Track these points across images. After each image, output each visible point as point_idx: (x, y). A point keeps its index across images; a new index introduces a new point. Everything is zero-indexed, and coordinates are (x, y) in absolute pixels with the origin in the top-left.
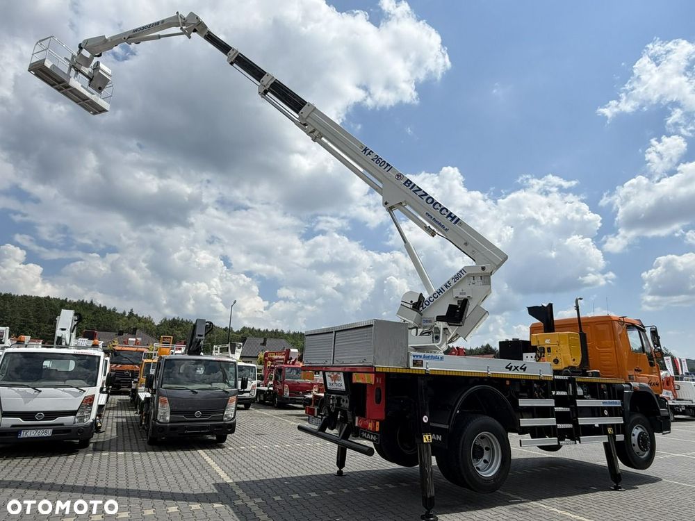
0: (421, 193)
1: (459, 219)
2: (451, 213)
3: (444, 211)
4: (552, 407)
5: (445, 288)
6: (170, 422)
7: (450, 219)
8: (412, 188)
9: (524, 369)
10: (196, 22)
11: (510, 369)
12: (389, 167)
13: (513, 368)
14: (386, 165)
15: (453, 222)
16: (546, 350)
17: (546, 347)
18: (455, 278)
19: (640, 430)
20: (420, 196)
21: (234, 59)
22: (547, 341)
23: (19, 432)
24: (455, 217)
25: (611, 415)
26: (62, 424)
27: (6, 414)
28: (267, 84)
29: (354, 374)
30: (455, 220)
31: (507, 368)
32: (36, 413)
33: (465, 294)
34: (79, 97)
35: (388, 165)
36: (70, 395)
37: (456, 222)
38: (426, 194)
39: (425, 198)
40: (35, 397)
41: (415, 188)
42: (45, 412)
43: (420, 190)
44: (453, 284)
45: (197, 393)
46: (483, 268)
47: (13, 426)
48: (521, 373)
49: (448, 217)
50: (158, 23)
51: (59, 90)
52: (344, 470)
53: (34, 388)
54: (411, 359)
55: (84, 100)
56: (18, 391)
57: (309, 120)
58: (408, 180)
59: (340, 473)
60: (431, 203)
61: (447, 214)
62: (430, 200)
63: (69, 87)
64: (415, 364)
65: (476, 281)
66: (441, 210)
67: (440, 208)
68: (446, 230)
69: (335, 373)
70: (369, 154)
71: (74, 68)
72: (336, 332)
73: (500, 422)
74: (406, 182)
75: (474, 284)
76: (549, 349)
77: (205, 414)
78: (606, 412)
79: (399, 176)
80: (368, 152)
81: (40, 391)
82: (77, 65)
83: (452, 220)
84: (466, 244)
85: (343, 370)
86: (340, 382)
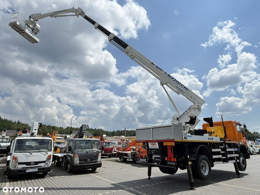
0: (174, 79)
1: (188, 89)
2: (185, 87)
3: (182, 86)
4: (220, 151)
5: (185, 112)
6: (79, 164)
7: (185, 89)
8: (170, 77)
9: (213, 139)
10: (81, 11)
11: (209, 139)
12: (161, 70)
13: (210, 139)
14: (160, 69)
15: (186, 90)
16: (213, 133)
17: (212, 132)
18: (189, 109)
19: (242, 158)
21: (97, 27)
22: (213, 130)
23: (25, 170)
24: (187, 88)
25: (235, 154)
26: (40, 166)
27: (20, 163)
28: (112, 37)
29: (164, 143)
30: (187, 89)
31: (208, 139)
32: (31, 162)
33: (192, 114)
34: (28, 36)
35: (161, 69)
36: (43, 155)
37: (187, 90)
38: (176, 80)
39: (175, 81)
40: (30, 156)
41: (172, 78)
42: (34, 162)
43: (173, 78)
44: (188, 111)
45: (88, 152)
46: (198, 106)
47: (22, 168)
48: (212, 140)
49: (184, 88)
50: (65, 10)
51: (20, 33)
52: (151, 177)
53: (30, 153)
54: (184, 137)
55: (29, 38)
56: (23, 154)
57: (129, 52)
58: (169, 75)
59: (149, 178)
60: (178, 83)
61: (184, 87)
62: (177, 82)
63: (25, 32)
64: (185, 139)
65: (196, 110)
66: (181, 86)
67: (181, 85)
68: (184, 92)
69: (154, 143)
70: (154, 65)
71: (27, 25)
72: (153, 128)
73: (207, 157)
74: (168, 75)
75: (195, 111)
77: (91, 160)
78: (234, 153)
79: (165, 73)
80: (153, 64)
81: (32, 154)
82: (28, 24)
84: (191, 97)
85: (158, 141)
86: (156, 146)
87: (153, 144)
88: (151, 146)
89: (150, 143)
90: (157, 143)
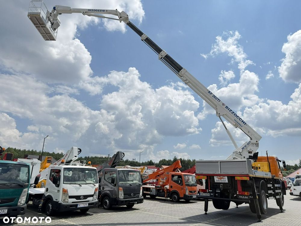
0: (232, 112)
1: (246, 123)
2: (243, 121)
3: (240, 120)
4: (271, 187)
5: (245, 147)
6: (124, 199)
8: (228, 109)
9: (268, 175)
10: (126, 17)
12: (219, 100)
14: (218, 99)
16: (258, 168)
17: (258, 167)
18: (248, 144)
19: (282, 194)
20: (232, 113)
21: (145, 39)
22: (259, 165)
23: (77, 205)
24: (244, 122)
26: (90, 201)
27: (71, 197)
28: (164, 55)
29: (236, 177)
31: (265, 174)
32: (80, 196)
33: (251, 150)
34: (45, 32)
35: (219, 99)
36: (91, 187)
37: (245, 124)
38: (234, 113)
39: (234, 114)
40: (79, 189)
41: (229, 110)
42: (83, 196)
43: (231, 111)
44: (247, 146)
45: (131, 185)
46: (257, 141)
47: (73, 203)
49: (242, 122)
50: (104, 11)
51: (37, 27)
52: (207, 212)
53: (79, 185)
55: (47, 34)
56: (73, 186)
57: (184, 75)
58: (227, 106)
60: (236, 116)
61: (242, 121)
62: (235, 115)
63: (45, 27)
64: (254, 174)
65: (254, 145)
66: (239, 119)
68: (242, 126)
70: (211, 94)
72: (220, 162)
74: (226, 107)
76: (260, 168)
78: (278, 188)
79: (223, 104)
80: (210, 93)
81: (81, 186)
83: (243, 123)
84: (249, 132)
85: (228, 175)
86: (225, 180)
87: (221, 178)
88: (218, 180)
89: (217, 177)
90: (226, 178)
